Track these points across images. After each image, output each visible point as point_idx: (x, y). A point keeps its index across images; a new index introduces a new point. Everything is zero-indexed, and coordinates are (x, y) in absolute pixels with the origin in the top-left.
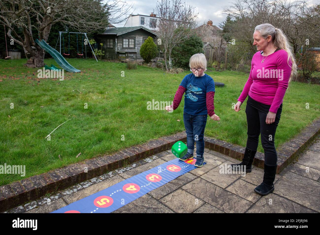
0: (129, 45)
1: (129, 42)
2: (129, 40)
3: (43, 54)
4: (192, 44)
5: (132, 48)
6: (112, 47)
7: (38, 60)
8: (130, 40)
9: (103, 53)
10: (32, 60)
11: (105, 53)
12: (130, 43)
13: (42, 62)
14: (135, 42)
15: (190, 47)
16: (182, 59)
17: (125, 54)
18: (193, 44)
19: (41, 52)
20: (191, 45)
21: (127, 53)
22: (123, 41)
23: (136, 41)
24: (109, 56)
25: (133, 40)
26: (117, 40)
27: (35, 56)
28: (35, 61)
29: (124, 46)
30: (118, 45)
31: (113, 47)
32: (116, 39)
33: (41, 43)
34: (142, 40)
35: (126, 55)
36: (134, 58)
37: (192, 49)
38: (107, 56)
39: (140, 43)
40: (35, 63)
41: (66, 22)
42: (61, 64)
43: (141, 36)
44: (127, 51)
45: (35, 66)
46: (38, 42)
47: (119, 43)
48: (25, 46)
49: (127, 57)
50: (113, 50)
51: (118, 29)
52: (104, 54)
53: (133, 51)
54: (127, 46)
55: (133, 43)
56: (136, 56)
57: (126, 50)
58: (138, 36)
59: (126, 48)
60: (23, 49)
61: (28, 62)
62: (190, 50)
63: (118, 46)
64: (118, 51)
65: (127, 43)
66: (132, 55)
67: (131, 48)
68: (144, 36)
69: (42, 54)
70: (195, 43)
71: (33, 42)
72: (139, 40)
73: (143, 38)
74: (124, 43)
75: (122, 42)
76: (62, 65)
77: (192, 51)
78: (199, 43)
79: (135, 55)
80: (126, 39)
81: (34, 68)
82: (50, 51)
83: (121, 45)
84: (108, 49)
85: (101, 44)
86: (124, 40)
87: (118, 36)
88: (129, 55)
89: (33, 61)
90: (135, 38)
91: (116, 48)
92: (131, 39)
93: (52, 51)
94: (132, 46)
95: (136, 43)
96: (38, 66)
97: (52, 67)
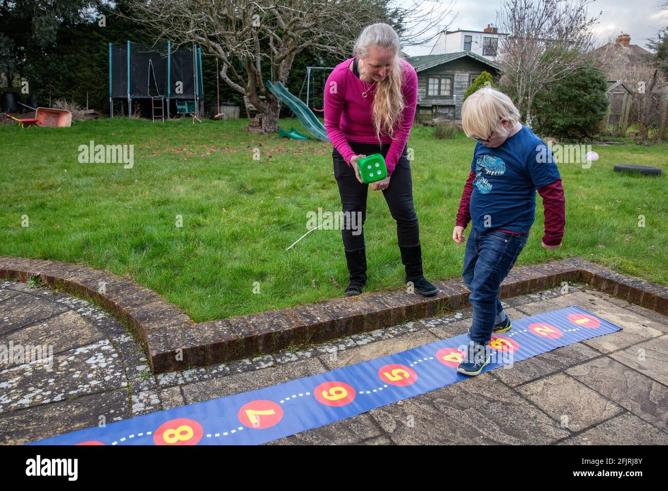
0: (439, 90)
1: (440, 84)
2: (440, 81)
3: (278, 108)
4: (580, 83)
5: (446, 96)
7: (268, 120)
8: (443, 81)
10: (258, 121)
12: (443, 87)
13: (276, 122)
14: (452, 85)
15: (576, 92)
16: (555, 116)
17: (431, 108)
18: (584, 83)
19: (274, 104)
20: (579, 87)
21: (436, 106)
22: (428, 84)
23: (455, 83)
25: (448, 81)
27: (263, 112)
28: (263, 122)
29: (430, 93)
33: (275, 89)
34: (467, 80)
35: (434, 111)
36: (449, 118)
37: (579, 96)
39: (462, 86)
40: (263, 126)
41: (321, 46)
42: (310, 126)
43: (466, 71)
44: (434, 102)
45: (263, 131)
46: (270, 86)
48: (248, 94)
49: (435, 115)
51: (418, 59)
53: (448, 102)
54: (436, 93)
55: (448, 87)
56: (454, 114)
57: (434, 100)
58: (459, 72)
59: (434, 97)
60: (244, 101)
61: (252, 124)
62: (576, 97)
65: (436, 87)
66: (446, 111)
67: (444, 97)
68: (473, 72)
69: (275, 109)
70: (589, 82)
71: (262, 87)
72: (462, 80)
73: (470, 77)
74: (431, 87)
75: (425, 84)
76: (311, 129)
77: (581, 100)
78: (598, 82)
79: (452, 111)
80: (434, 78)
81: (262, 133)
82: (290, 103)
83: (425, 90)
86: (431, 81)
88: (440, 111)
89: (261, 122)
90: (453, 75)
92: (444, 78)
93: (294, 102)
94: (447, 93)
95: (455, 87)
96: (268, 130)
97: (293, 134)
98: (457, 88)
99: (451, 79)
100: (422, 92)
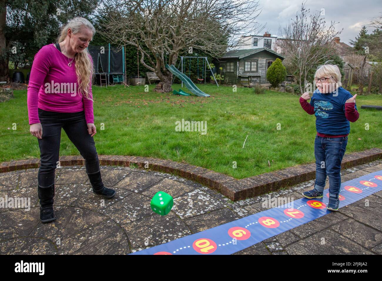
0: (251, 68)
1: (251, 65)
2: (251, 63)
3: (171, 79)
5: (254, 71)
7: (166, 85)
8: (253, 63)
9: (222, 78)
10: (161, 86)
12: (252, 67)
13: (170, 86)
14: (257, 65)
17: (247, 78)
19: (169, 77)
22: (245, 65)
23: (259, 64)
24: (229, 80)
25: (255, 63)
26: (239, 63)
27: (163, 81)
28: (163, 86)
29: (246, 70)
30: (240, 68)
31: (234, 71)
33: (171, 69)
34: (265, 63)
35: (250, 79)
36: (257, 83)
38: (227, 80)
39: (262, 66)
40: (164, 88)
42: (191, 88)
43: (264, 58)
44: (248, 75)
45: (164, 91)
46: (168, 67)
47: (241, 66)
49: (250, 81)
50: (233, 74)
51: (238, 52)
52: (224, 79)
53: (255, 74)
54: (249, 70)
55: (255, 67)
56: (260, 81)
57: (248, 73)
58: (261, 58)
61: (157, 87)
63: (240, 70)
64: (240, 75)
65: (249, 66)
66: (255, 79)
67: (253, 72)
68: (268, 58)
71: (164, 68)
72: (262, 63)
73: (266, 61)
74: (246, 66)
75: (243, 65)
76: (192, 90)
79: (259, 79)
80: (248, 62)
81: (163, 93)
83: (243, 68)
84: (228, 74)
85: (220, 68)
86: (246, 63)
87: (241, 59)
88: (253, 79)
90: (258, 60)
91: (238, 72)
92: (253, 62)
93: (181, 75)
96: (166, 91)
97: (181, 93)
98: (260, 67)
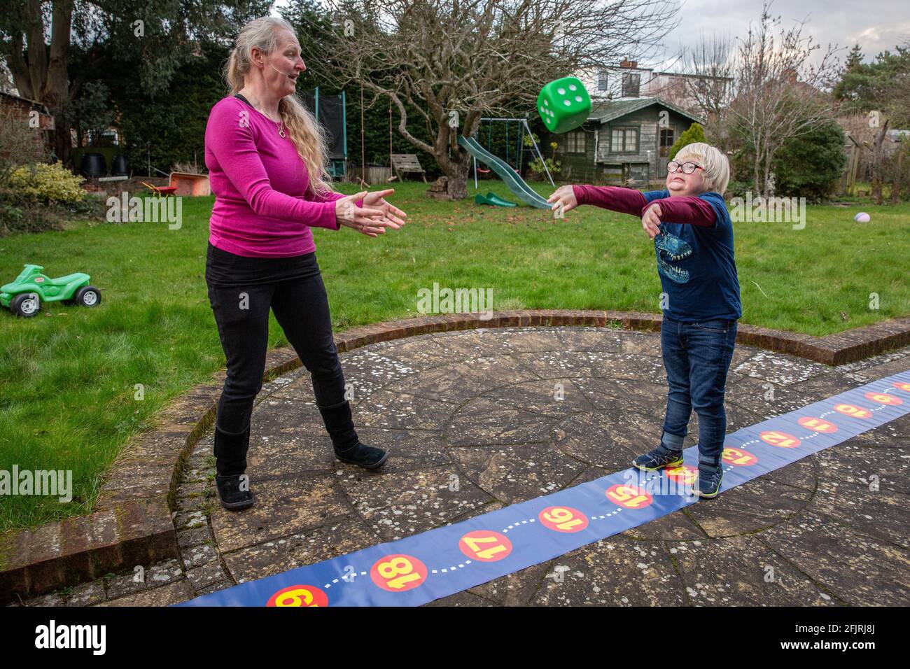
0: (624, 145)
1: (625, 137)
2: (624, 134)
4: (819, 136)
5: (630, 152)
6: (583, 151)
7: (456, 184)
8: (628, 133)
9: (558, 167)
10: (443, 185)
11: (561, 167)
12: (628, 141)
14: (638, 138)
15: (814, 147)
17: (623, 166)
18: (823, 137)
19: (463, 165)
20: (816, 140)
21: (628, 164)
22: (611, 137)
23: (642, 136)
24: (572, 172)
25: (634, 133)
26: (599, 134)
27: (451, 174)
28: (450, 186)
29: (614, 149)
30: (601, 145)
31: (586, 151)
32: (596, 132)
33: (471, 146)
34: (655, 132)
36: (642, 178)
37: (819, 151)
38: (567, 172)
39: (649, 139)
40: (450, 191)
42: (519, 190)
44: (619, 160)
45: (451, 197)
46: (465, 143)
47: (603, 140)
48: (438, 153)
49: (628, 175)
50: (584, 158)
52: (559, 170)
53: (633, 159)
54: (620, 148)
55: (634, 141)
56: (649, 173)
57: (618, 157)
58: (645, 122)
59: (618, 153)
61: (434, 189)
62: (814, 152)
63: (600, 149)
64: (600, 161)
65: (621, 141)
66: (639, 170)
67: (629, 153)
70: (827, 135)
72: (647, 132)
73: (657, 128)
74: (614, 141)
75: (608, 138)
77: (820, 155)
78: (836, 135)
79: (645, 169)
80: (618, 130)
81: (450, 200)
83: (608, 145)
84: (571, 157)
85: (552, 144)
86: (615, 133)
87: (604, 124)
89: (446, 187)
90: (639, 127)
91: (596, 155)
92: (629, 130)
93: (496, 161)
94: (631, 148)
95: (641, 140)
96: (457, 196)
97: (493, 200)
98: (644, 142)
99: (636, 131)
100: (605, 147)
